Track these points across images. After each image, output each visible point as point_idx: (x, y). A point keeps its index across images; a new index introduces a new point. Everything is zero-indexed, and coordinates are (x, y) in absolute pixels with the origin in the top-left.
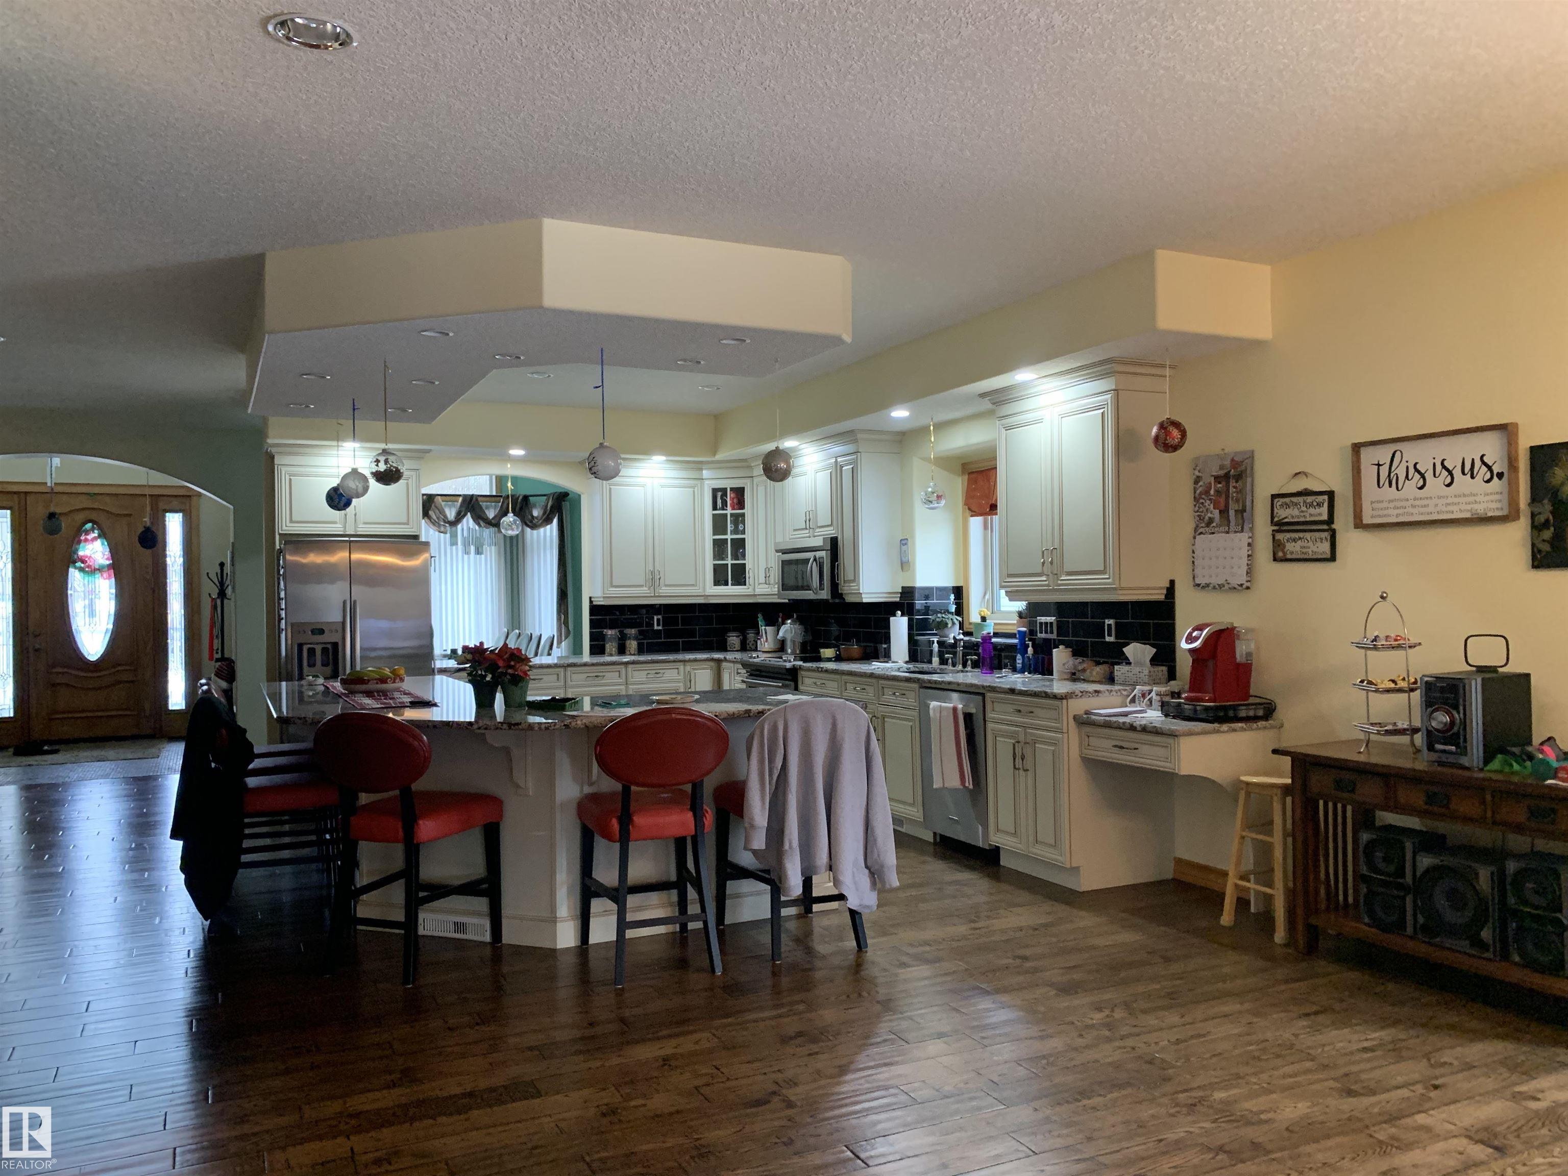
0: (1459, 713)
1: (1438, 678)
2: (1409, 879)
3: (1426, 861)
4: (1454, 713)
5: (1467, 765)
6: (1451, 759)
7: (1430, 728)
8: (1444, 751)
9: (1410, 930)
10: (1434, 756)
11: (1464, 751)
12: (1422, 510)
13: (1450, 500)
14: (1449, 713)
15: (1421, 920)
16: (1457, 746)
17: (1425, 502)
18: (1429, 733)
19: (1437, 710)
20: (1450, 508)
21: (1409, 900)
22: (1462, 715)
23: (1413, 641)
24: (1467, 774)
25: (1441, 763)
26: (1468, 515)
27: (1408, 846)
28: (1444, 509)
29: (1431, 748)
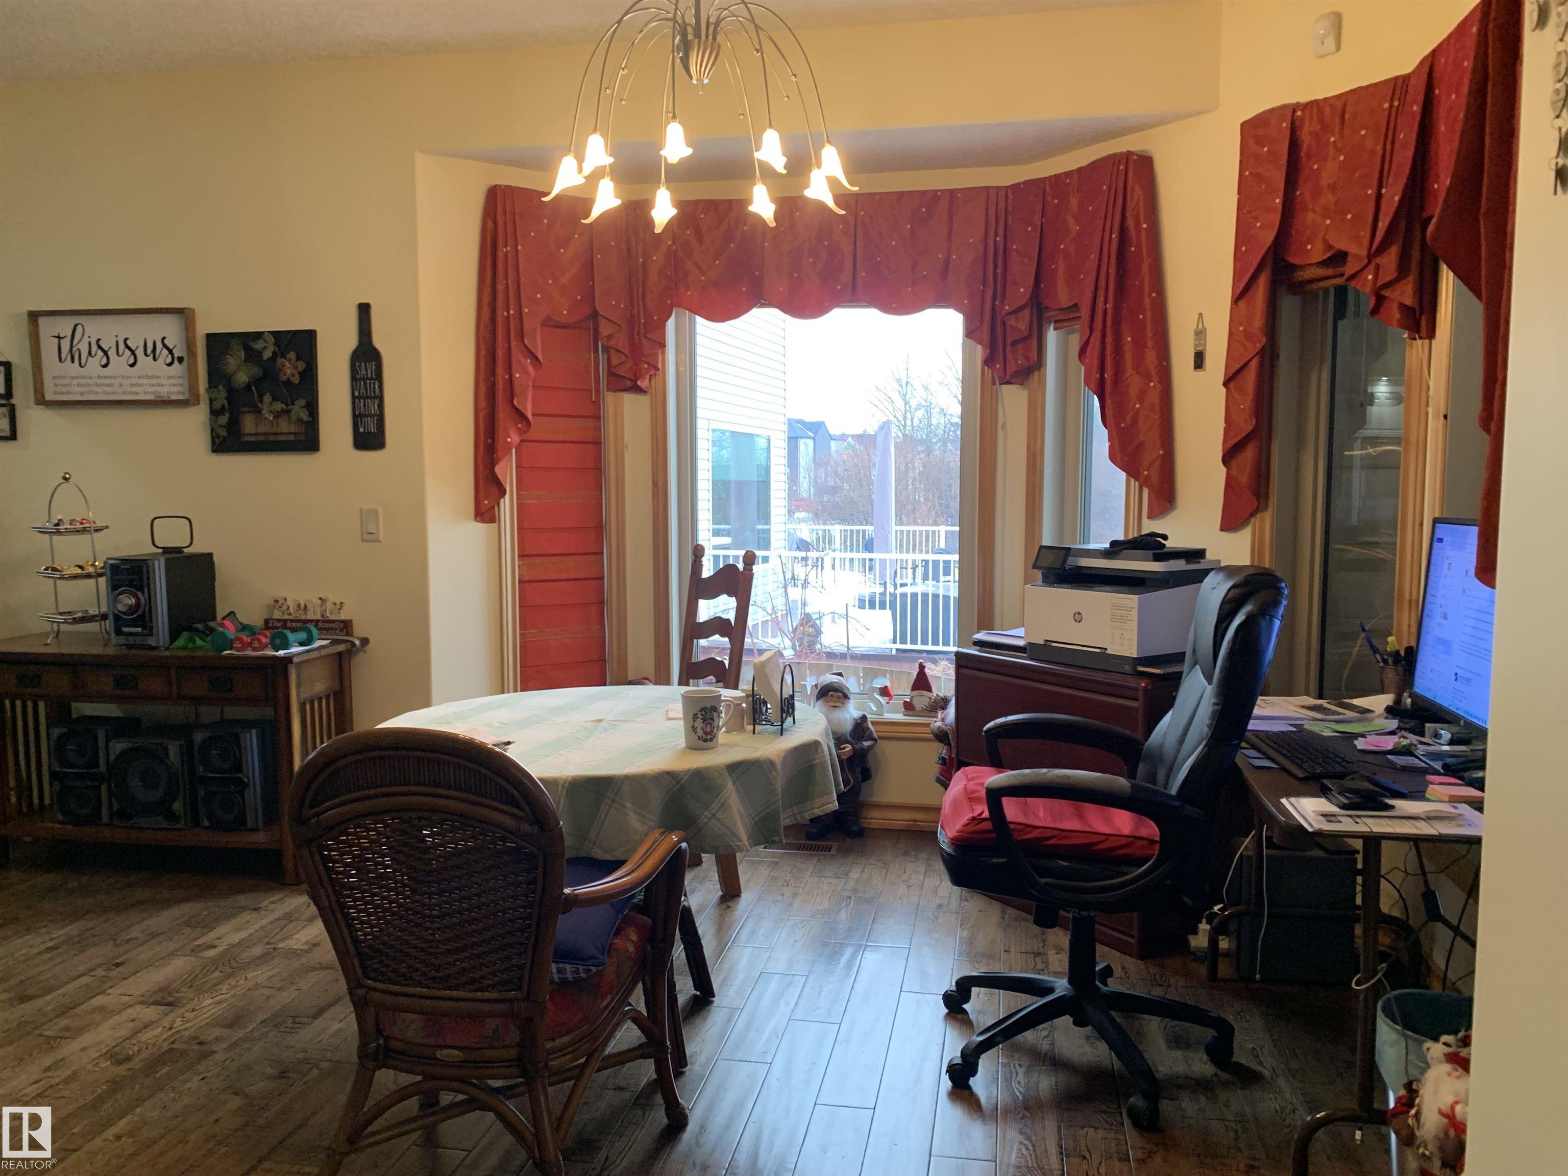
0: (143, 593)
1: (124, 561)
2: (103, 768)
3: (118, 746)
4: (139, 594)
5: (154, 644)
6: (138, 640)
7: (116, 612)
8: (131, 634)
9: (105, 819)
10: (122, 640)
11: (149, 630)
12: (107, 389)
13: (135, 381)
14: (135, 596)
15: (116, 806)
16: (144, 628)
17: (108, 381)
18: (117, 618)
19: (121, 593)
20: (135, 389)
21: (104, 788)
22: (146, 596)
23: (99, 524)
24: (154, 653)
25: (130, 647)
26: (152, 397)
27: (101, 734)
28: (129, 389)
29: (118, 632)
